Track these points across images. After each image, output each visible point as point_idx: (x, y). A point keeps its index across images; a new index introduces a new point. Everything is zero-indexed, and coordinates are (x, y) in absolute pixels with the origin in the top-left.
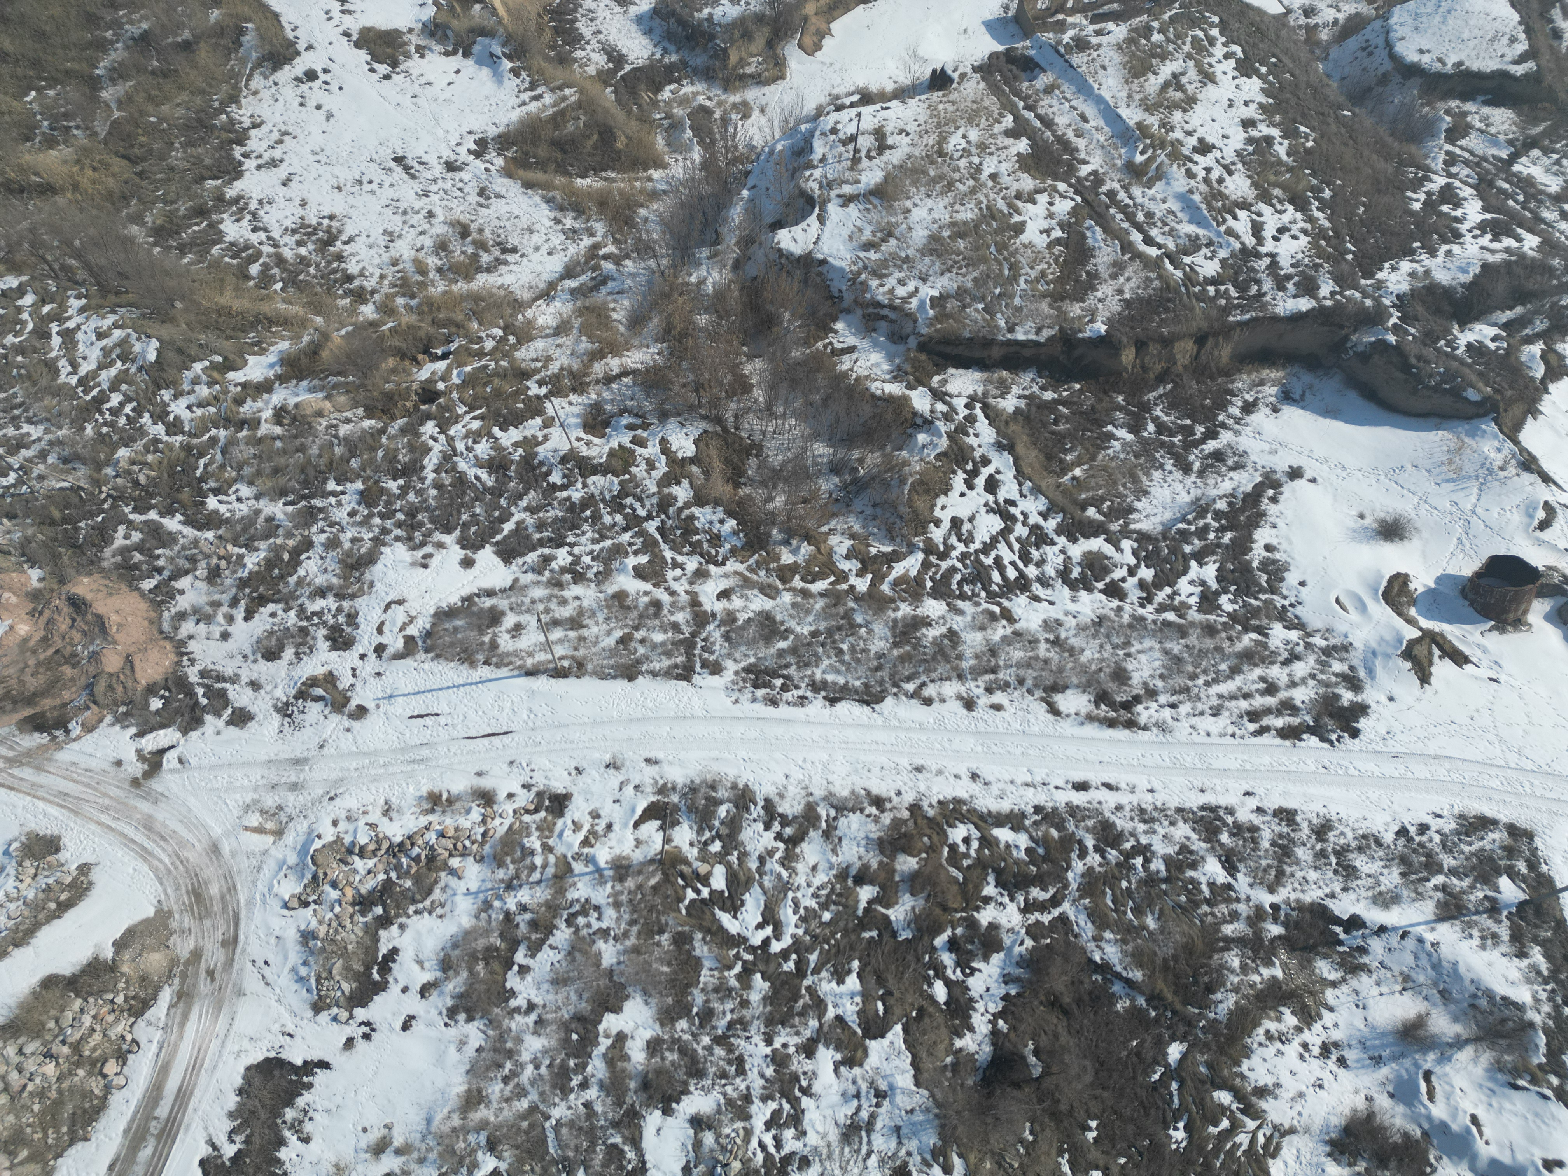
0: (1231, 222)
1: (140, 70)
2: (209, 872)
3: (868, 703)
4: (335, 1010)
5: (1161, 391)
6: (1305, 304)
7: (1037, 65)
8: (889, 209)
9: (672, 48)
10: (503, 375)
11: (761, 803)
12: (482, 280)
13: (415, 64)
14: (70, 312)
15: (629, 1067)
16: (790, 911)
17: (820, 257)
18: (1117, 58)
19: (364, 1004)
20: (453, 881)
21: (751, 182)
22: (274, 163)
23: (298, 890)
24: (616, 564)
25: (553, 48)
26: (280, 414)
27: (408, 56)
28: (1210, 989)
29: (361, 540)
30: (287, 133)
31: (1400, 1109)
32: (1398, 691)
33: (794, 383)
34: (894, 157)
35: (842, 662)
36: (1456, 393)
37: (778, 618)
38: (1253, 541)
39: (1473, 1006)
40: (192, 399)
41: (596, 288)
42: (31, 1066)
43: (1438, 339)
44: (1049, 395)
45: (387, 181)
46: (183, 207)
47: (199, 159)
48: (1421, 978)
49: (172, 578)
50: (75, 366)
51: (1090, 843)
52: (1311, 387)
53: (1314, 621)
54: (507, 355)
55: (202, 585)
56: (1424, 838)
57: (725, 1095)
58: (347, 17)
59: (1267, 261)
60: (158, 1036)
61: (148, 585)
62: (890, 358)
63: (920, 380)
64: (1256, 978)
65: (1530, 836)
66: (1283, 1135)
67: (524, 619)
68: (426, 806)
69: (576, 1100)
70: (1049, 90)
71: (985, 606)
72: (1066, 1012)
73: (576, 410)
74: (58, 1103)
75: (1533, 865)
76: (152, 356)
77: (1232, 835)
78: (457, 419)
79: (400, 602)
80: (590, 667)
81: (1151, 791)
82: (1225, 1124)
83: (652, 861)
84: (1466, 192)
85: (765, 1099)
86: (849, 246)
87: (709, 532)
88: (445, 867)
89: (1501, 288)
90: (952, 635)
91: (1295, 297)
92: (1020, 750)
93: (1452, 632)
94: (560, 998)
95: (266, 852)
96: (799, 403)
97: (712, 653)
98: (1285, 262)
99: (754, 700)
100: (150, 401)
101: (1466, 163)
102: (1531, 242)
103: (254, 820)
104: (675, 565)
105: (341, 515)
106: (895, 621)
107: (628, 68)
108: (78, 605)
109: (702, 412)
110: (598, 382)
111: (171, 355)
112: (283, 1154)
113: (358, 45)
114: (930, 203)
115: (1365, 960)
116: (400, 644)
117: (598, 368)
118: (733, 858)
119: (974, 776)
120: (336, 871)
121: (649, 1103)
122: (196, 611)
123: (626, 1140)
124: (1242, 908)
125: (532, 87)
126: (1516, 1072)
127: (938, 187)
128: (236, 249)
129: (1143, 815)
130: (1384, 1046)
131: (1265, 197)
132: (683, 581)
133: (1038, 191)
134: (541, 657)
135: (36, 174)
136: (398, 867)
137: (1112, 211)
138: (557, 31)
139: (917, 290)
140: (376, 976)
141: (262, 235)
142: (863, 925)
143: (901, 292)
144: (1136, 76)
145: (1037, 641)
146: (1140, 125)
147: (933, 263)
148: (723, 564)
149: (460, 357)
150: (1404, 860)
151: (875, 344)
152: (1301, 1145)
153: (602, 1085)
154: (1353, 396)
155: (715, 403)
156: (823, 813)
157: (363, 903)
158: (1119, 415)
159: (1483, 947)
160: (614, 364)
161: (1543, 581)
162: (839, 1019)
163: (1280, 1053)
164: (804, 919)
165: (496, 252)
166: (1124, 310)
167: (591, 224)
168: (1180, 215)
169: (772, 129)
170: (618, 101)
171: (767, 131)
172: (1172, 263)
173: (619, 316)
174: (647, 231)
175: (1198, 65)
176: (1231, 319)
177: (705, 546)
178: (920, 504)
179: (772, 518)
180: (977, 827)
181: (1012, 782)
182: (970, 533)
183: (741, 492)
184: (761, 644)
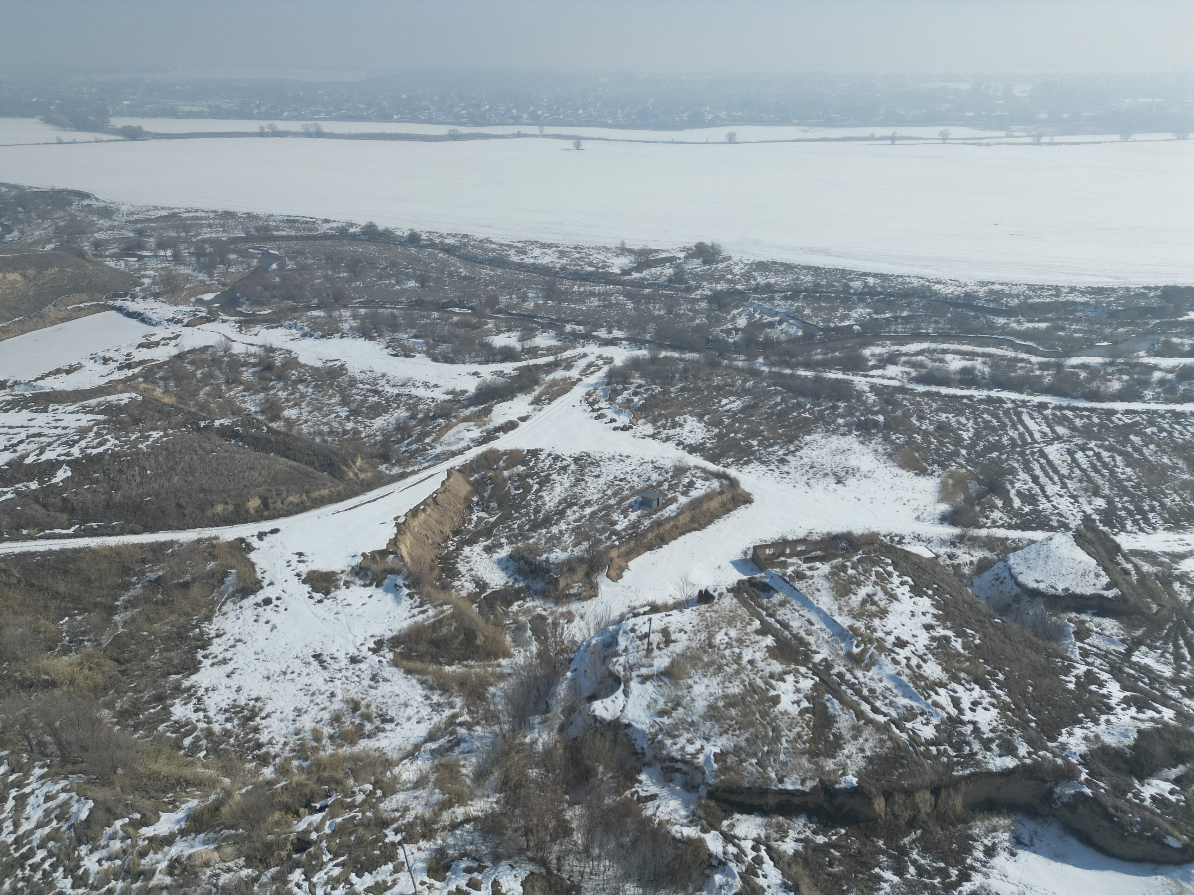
0: (934, 697)
1: (147, 600)
5: (913, 836)
6: (1010, 762)
7: (772, 588)
8: (676, 685)
9: (521, 578)
10: (366, 824)
12: (363, 744)
13: (341, 593)
14: (31, 779)
17: (626, 721)
18: (826, 584)
21: (573, 666)
22: (225, 661)
25: (439, 580)
26: (174, 865)
27: (337, 588)
30: (240, 640)
33: (608, 827)
34: (677, 648)
36: (1158, 840)
40: (104, 853)
41: (451, 749)
43: (1125, 793)
44: (820, 839)
45: (305, 671)
46: (146, 696)
47: (171, 660)
50: (16, 825)
52: (1036, 833)
54: (373, 807)
58: (301, 565)
59: (970, 727)
62: (686, 804)
63: (712, 825)
70: (782, 604)
73: (423, 855)
76: (84, 816)
78: (321, 866)
84: (1104, 676)
86: (648, 713)
89: (1159, 749)
91: (1000, 756)
96: (612, 846)
98: (985, 728)
100: (69, 856)
101: (1096, 655)
102: (1168, 714)
107: (489, 591)
109: (530, 854)
110: (444, 828)
111: (101, 814)
113: (304, 582)
114: (706, 681)
117: (446, 817)
125: (421, 605)
127: (711, 670)
128: (178, 726)
131: (955, 679)
133: (786, 673)
135: (47, 673)
137: (843, 687)
138: (443, 570)
139: (702, 748)
141: (201, 714)
143: (690, 749)
144: (842, 596)
146: (851, 627)
147: (713, 726)
149: (332, 811)
151: (673, 793)
154: (1073, 842)
155: (541, 846)
158: (883, 858)
160: (459, 812)
165: (377, 722)
166: (868, 765)
167: (453, 699)
168: (894, 691)
169: (589, 629)
170: (480, 612)
171: (585, 630)
172: (897, 727)
173: (467, 771)
174: (494, 704)
175: (884, 589)
176: (955, 773)
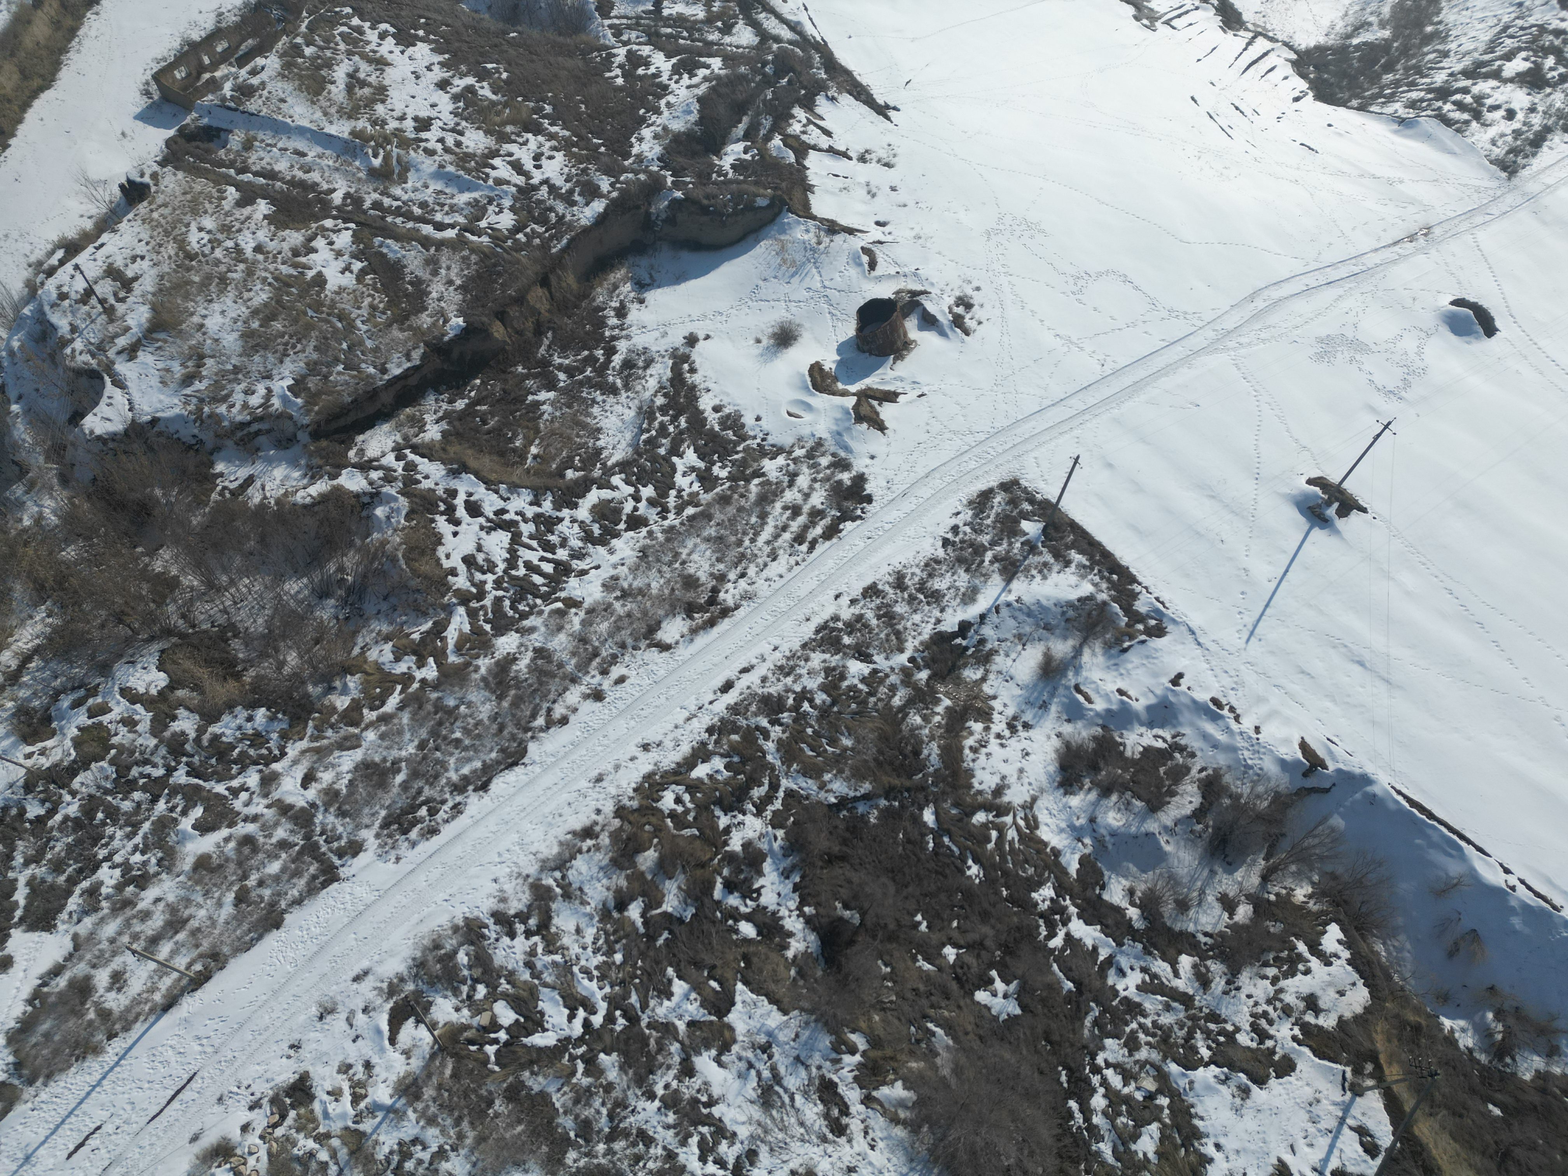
0: (493, 174)
3: (515, 764)
5: (546, 342)
6: (598, 206)
7: (219, 130)
8: (181, 334)
11: (490, 922)
16: (586, 982)
17: (146, 418)
18: (289, 87)
24: (172, 839)
28: (917, 753)
31: (1080, 724)
32: (873, 449)
33: (218, 547)
34: (147, 284)
35: (466, 749)
36: (750, 207)
37: (377, 759)
38: (703, 412)
39: (1067, 620)
43: (709, 176)
44: (460, 404)
48: (1027, 629)
51: (764, 722)
52: (652, 267)
53: (786, 440)
56: (961, 536)
59: (545, 189)
62: (294, 463)
63: (338, 466)
64: (938, 718)
65: (1015, 482)
66: (1031, 808)
67: (116, 964)
70: (248, 145)
71: (548, 609)
72: (843, 858)
75: (1031, 500)
77: (849, 634)
80: (226, 950)
81: (775, 649)
82: (994, 834)
83: (433, 1056)
84: (646, 50)
85: (684, 1143)
86: (168, 391)
87: (245, 737)
89: (722, 110)
90: (541, 653)
91: (587, 204)
92: (663, 697)
93: (872, 381)
96: (238, 561)
97: (339, 838)
98: (559, 181)
99: (413, 844)
101: (629, 27)
102: (716, 63)
104: (235, 792)
106: (484, 679)
109: (143, 636)
114: (216, 307)
115: (989, 646)
118: (504, 986)
119: (646, 747)
124: (894, 679)
126: (1118, 641)
127: (213, 288)
129: (784, 670)
130: (1041, 694)
131: (504, 138)
132: (256, 799)
133: (310, 239)
134: (166, 982)
137: (389, 219)
139: (269, 390)
142: (651, 937)
143: (255, 400)
144: (318, 93)
145: (610, 605)
146: (353, 133)
147: (265, 357)
148: (283, 754)
150: (960, 560)
151: (269, 461)
152: (1046, 804)
154: (686, 256)
155: (150, 619)
156: (550, 882)
158: (529, 383)
159: (1045, 578)
160: (6, 658)
161: (900, 304)
162: (691, 1024)
163: (988, 755)
164: (601, 979)
166: (465, 295)
168: (447, 191)
172: (473, 234)
175: (364, 56)
176: (554, 250)
177: (252, 752)
178: (425, 567)
179: (297, 678)
180: (678, 783)
181: (676, 727)
182: (487, 560)
183: (247, 679)
184: (380, 793)
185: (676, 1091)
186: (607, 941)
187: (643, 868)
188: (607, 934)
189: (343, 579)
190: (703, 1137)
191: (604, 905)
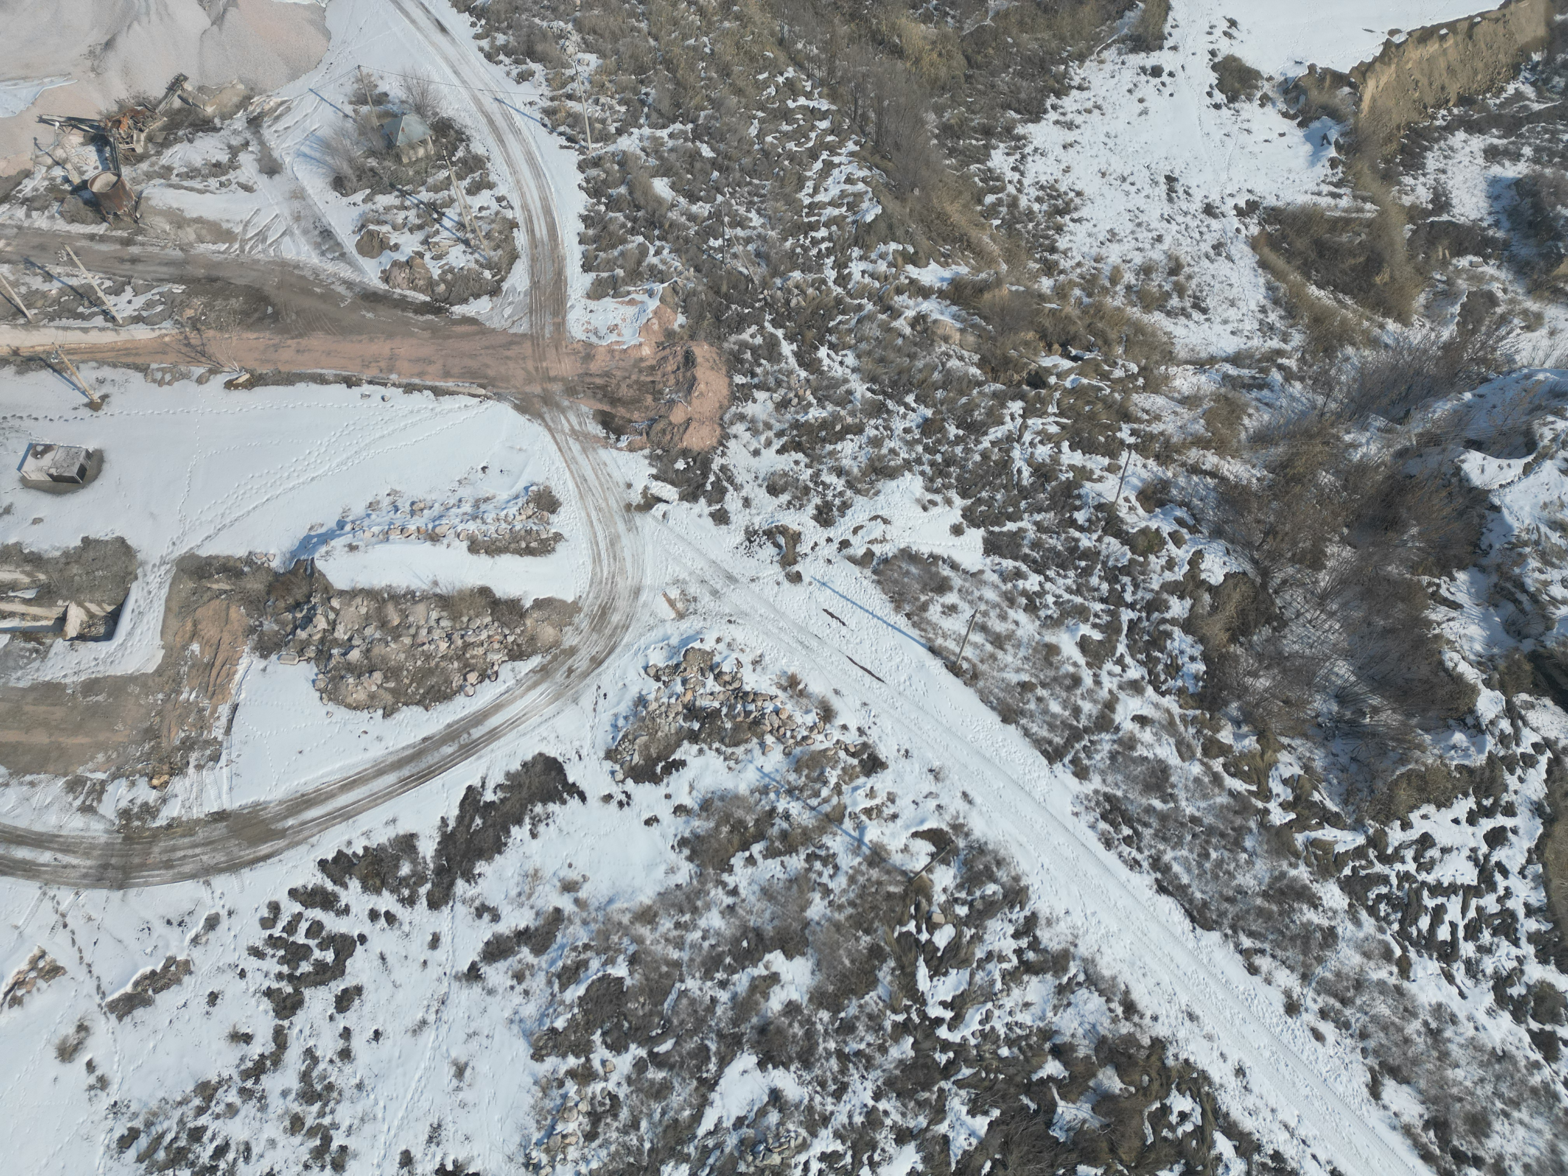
2: (622, 604)
3: (1193, 920)
4: (617, 767)
9: (1506, 224)
10: (1108, 404)
11: (1027, 912)
12: (1157, 318)
13: (1250, 109)
14: (844, 150)
15: (763, 1005)
16: (978, 1017)
17: (1496, 501)
19: (636, 782)
20: (757, 751)
21: (1481, 390)
22: (1070, 126)
23: (661, 665)
24: (1070, 622)
25: (1387, 161)
26: (919, 320)
27: (1249, 99)
29: (897, 454)
30: (1099, 107)
33: (1368, 594)
35: (1200, 865)
37: (1173, 779)
40: (869, 267)
41: (1249, 387)
42: (437, 634)
45: (1147, 190)
46: (977, 120)
47: (1019, 90)
49: (757, 387)
50: (816, 191)
54: (1126, 391)
55: (770, 406)
57: (811, 1099)
58: (1226, 40)
60: (511, 682)
61: (739, 379)
62: (1490, 642)
63: (1504, 685)
67: (963, 606)
68: (784, 682)
69: (710, 989)
71: (1388, 938)
73: (1145, 474)
74: (431, 672)
76: (869, 218)
78: (1043, 414)
79: (886, 521)
80: (981, 684)
83: (904, 873)
85: (837, 1135)
86: (1537, 512)
87: (1174, 658)
88: (761, 737)
90: (1330, 936)
92: (1308, 1091)
94: (758, 906)
95: (663, 621)
96: (1357, 615)
97: (1089, 758)
99: (1093, 827)
100: (843, 250)
103: (674, 594)
104: (1120, 661)
105: (898, 425)
106: (1283, 875)
107: (1445, 218)
108: (689, 360)
109: (1256, 555)
110: (1184, 464)
111: (883, 226)
112: (515, 830)
113: (1214, 68)
116: (861, 552)
117: (1193, 455)
118: (969, 933)
119: (1240, 1072)
120: (692, 674)
121: (755, 1046)
122: (753, 421)
123: (718, 1053)
125: (1339, 184)
128: (990, 176)
132: (1116, 680)
134: (951, 645)
135: (900, 36)
136: (732, 707)
138: (1403, 149)
140: (659, 769)
141: (1016, 176)
142: (1030, 1088)
143: (1557, 591)
145: (1415, 1015)
148: (1163, 694)
149: (1084, 367)
151: (1485, 619)
153: (734, 997)
155: (1275, 556)
156: (1073, 971)
157: (692, 711)
160: (1211, 460)
162: (946, 1139)
164: (983, 1035)
165: (1188, 303)
167: (1292, 331)
169: (1547, 356)
170: (1410, 241)
171: (1541, 354)
173: (1251, 423)
174: (1340, 370)
177: (1160, 667)
178: (1403, 794)
179: (1242, 691)
180: (1203, 1114)
181: (1273, 1111)
182: (1432, 862)
183: (1232, 648)
184: (1139, 787)
185: (882, 1124)
186: (1020, 1037)
187: (1100, 1076)
188: (1027, 1037)
189: (1364, 715)
190: (841, 1156)
191: (1056, 1032)
